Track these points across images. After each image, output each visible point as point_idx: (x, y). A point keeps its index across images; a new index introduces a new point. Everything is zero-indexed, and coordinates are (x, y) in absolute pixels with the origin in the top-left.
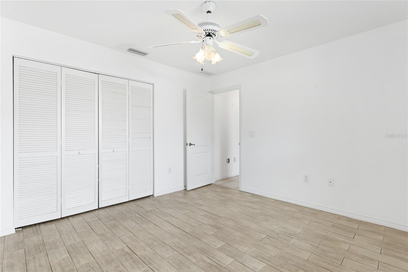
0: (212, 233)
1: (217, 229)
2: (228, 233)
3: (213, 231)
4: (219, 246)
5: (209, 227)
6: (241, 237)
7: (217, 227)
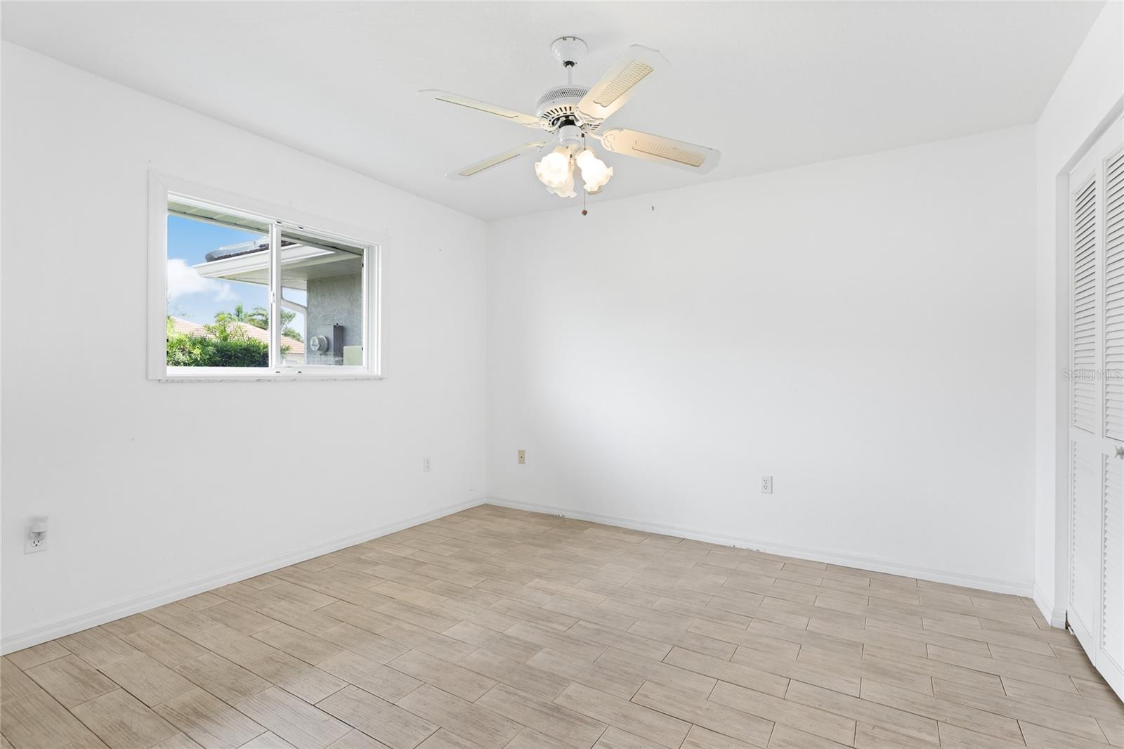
0: (572, 688)
1: (557, 709)
2: (519, 696)
3: (569, 697)
4: (539, 655)
5: (592, 714)
6: (481, 687)
7: (561, 719)
